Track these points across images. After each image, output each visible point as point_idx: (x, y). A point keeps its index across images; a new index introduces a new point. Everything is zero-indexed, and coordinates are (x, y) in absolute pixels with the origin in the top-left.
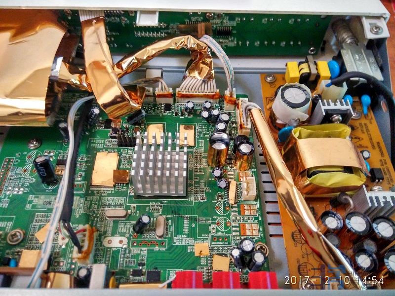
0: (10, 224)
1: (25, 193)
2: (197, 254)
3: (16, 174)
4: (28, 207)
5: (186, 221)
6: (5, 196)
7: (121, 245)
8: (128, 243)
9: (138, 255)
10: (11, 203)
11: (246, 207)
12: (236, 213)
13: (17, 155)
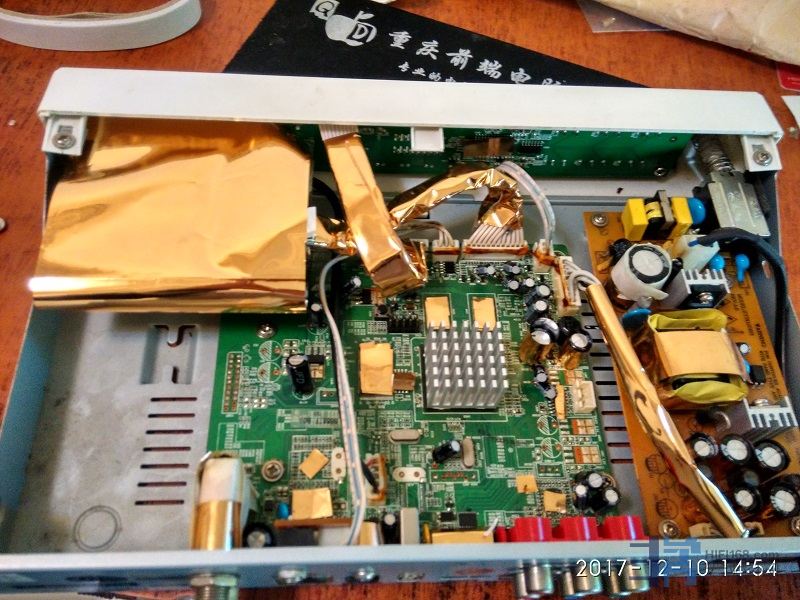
0: (260, 453)
1: (270, 407)
2: (520, 490)
3: (251, 377)
4: (280, 427)
5: (500, 445)
6: (243, 412)
7: (417, 479)
8: (427, 476)
9: (443, 492)
10: (253, 421)
11: (579, 423)
12: (568, 432)
13: (244, 348)
